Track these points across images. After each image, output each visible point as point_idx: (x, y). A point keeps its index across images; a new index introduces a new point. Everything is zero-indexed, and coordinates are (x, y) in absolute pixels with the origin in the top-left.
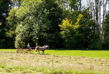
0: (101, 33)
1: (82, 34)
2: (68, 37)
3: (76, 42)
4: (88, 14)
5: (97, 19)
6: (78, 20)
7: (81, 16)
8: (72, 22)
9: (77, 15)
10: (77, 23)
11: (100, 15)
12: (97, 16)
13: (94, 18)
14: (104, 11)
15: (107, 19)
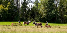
0: (20, 13)
1: (10, 13)
2: (3, 15)
3: (7, 17)
4: (14, 3)
5: (18, 5)
6: (8, 6)
7: (9, 3)
8: (4, 6)
9: (8, 3)
10: (7, 7)
11: (19, 3)
12: (18, 4)
13: (16, 5)
14: (21, 2)
15: (23, 6)
